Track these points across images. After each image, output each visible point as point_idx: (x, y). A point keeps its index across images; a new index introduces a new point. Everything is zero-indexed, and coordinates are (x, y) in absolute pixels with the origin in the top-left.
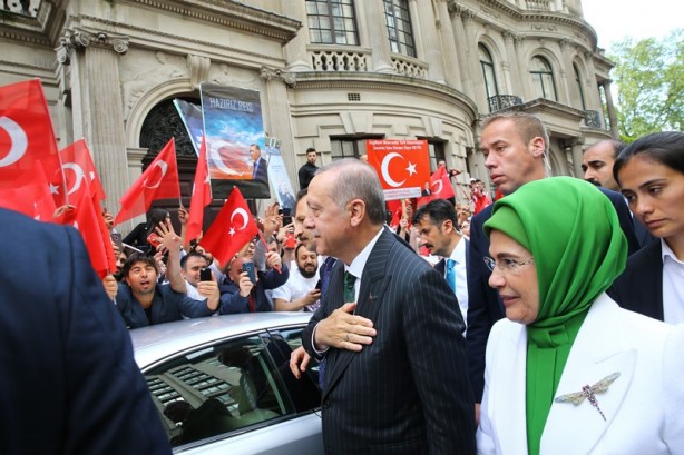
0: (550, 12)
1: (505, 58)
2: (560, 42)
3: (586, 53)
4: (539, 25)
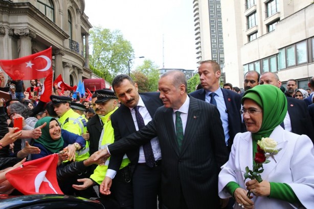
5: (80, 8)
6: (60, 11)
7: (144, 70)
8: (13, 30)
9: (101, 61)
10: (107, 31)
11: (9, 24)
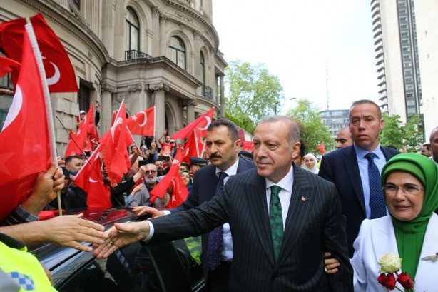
0: (190, 7)
1: (150, 27)
2: (194, 32)
3: (211, 48)
4: (181, 13)
5: (213, 46)
6: (192, 54)
7: (299, 113)
8: (149, 85)
9: (240, 106)
10: (247, 65)
11: (145, 79)
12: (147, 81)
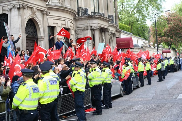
12: (90, 25)
